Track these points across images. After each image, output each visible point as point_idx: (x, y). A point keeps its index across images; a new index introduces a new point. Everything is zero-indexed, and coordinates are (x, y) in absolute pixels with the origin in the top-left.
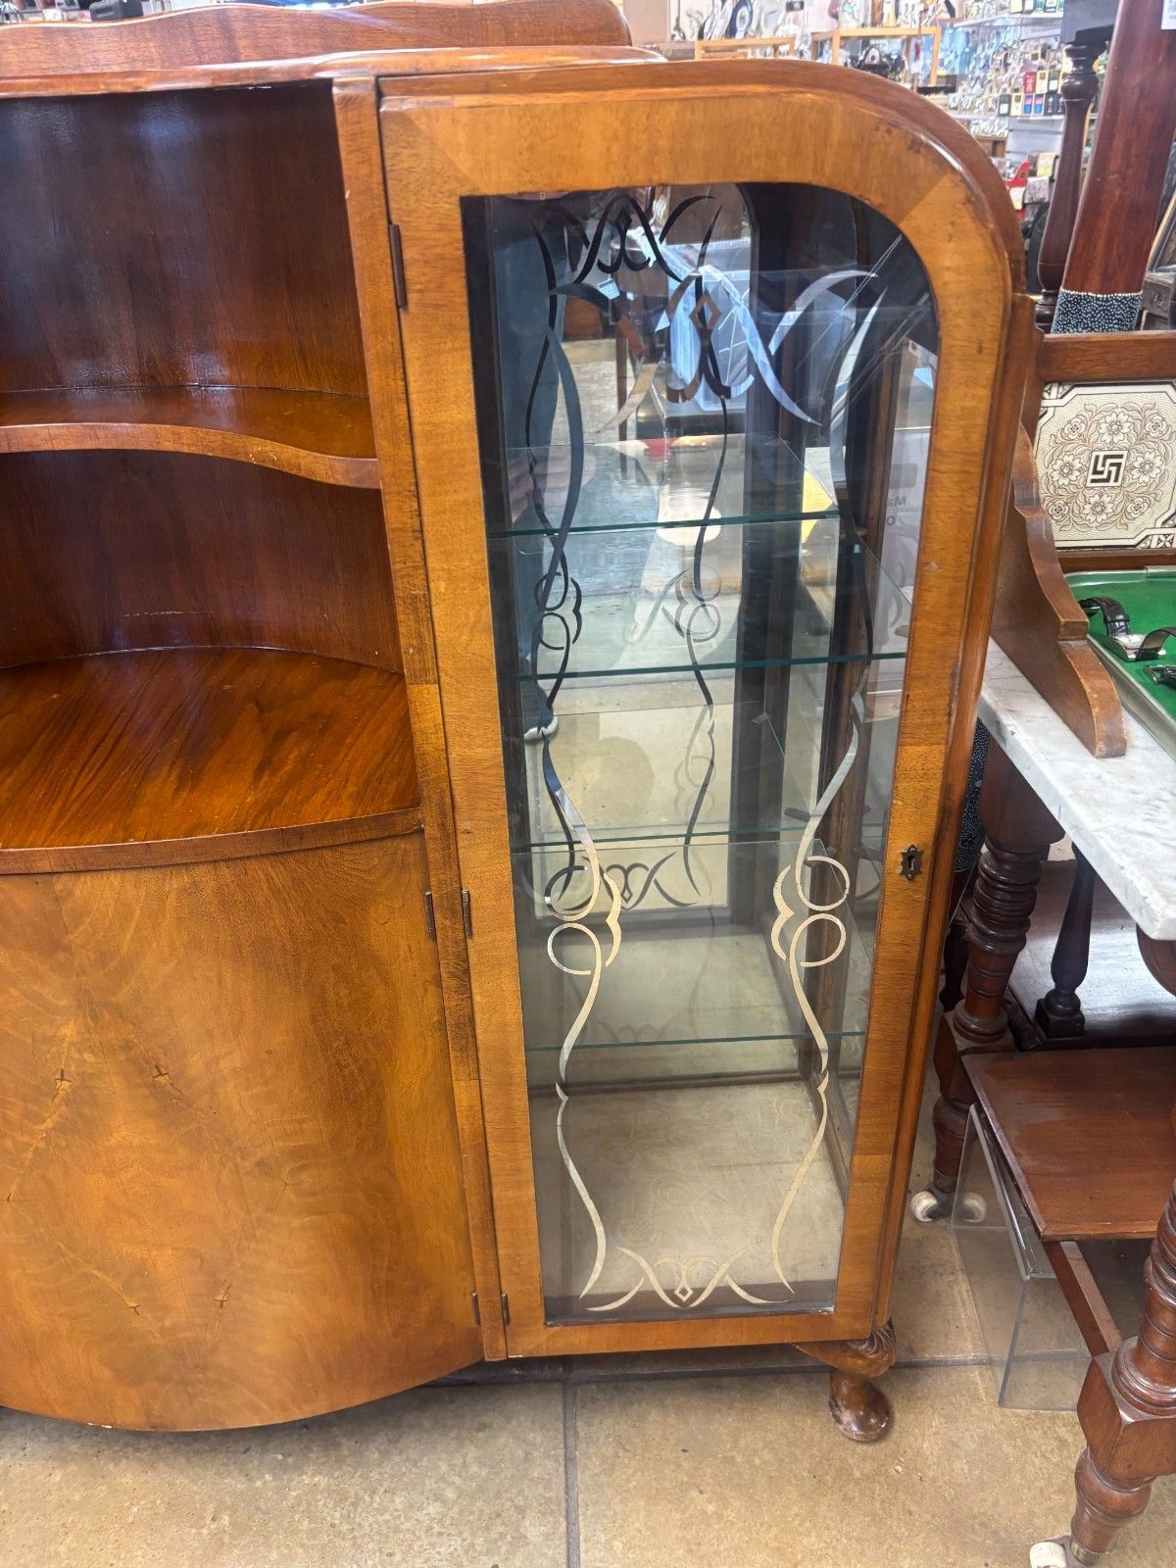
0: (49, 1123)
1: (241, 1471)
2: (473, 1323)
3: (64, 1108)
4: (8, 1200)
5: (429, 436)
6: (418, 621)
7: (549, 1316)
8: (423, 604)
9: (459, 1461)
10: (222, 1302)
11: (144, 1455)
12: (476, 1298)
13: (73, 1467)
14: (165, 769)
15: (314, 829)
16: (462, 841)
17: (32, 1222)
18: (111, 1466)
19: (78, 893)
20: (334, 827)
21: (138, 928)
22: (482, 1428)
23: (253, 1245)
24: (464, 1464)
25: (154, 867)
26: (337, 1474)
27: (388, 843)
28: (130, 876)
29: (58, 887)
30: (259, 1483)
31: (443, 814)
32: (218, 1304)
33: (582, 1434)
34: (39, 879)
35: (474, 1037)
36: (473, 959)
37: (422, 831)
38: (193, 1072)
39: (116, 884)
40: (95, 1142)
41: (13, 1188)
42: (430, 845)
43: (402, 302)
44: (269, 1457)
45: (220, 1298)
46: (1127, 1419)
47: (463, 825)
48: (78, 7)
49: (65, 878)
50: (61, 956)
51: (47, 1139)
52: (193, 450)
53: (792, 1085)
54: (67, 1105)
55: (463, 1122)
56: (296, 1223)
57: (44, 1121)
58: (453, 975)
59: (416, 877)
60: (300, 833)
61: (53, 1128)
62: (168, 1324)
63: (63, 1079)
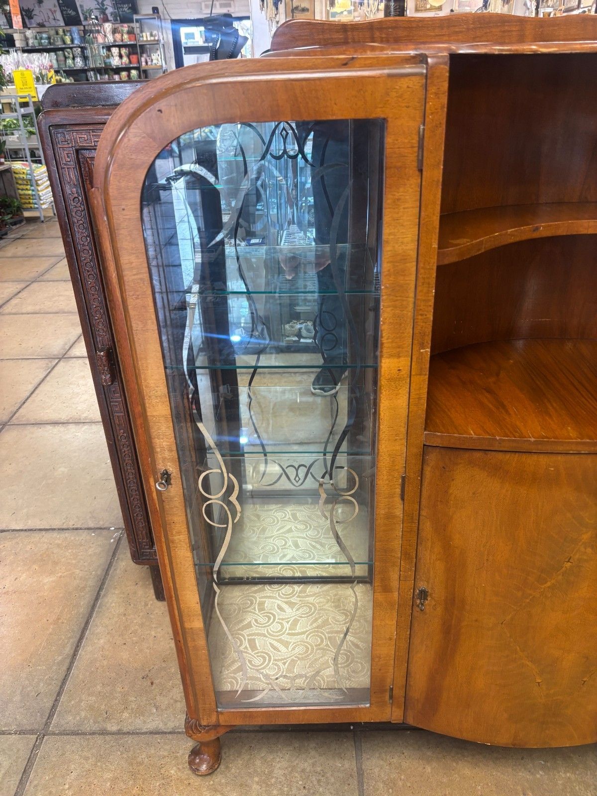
0: (549, 584)
1: (525, 769)
3: (560, 577)
4: (502, 623)
10: (585, 681)
17: (508, 636)
18: (454, 764)
26: (577, 772)
30: (538, 776)
32: (583, 682)
40: (567, 595)
41: (509, 617)
48: (119, 22)
51: (542, 593)
54: (563, 575)
57: (546, 583)
61: (549, 587)
62: (552, 691)
63: (569, 561)
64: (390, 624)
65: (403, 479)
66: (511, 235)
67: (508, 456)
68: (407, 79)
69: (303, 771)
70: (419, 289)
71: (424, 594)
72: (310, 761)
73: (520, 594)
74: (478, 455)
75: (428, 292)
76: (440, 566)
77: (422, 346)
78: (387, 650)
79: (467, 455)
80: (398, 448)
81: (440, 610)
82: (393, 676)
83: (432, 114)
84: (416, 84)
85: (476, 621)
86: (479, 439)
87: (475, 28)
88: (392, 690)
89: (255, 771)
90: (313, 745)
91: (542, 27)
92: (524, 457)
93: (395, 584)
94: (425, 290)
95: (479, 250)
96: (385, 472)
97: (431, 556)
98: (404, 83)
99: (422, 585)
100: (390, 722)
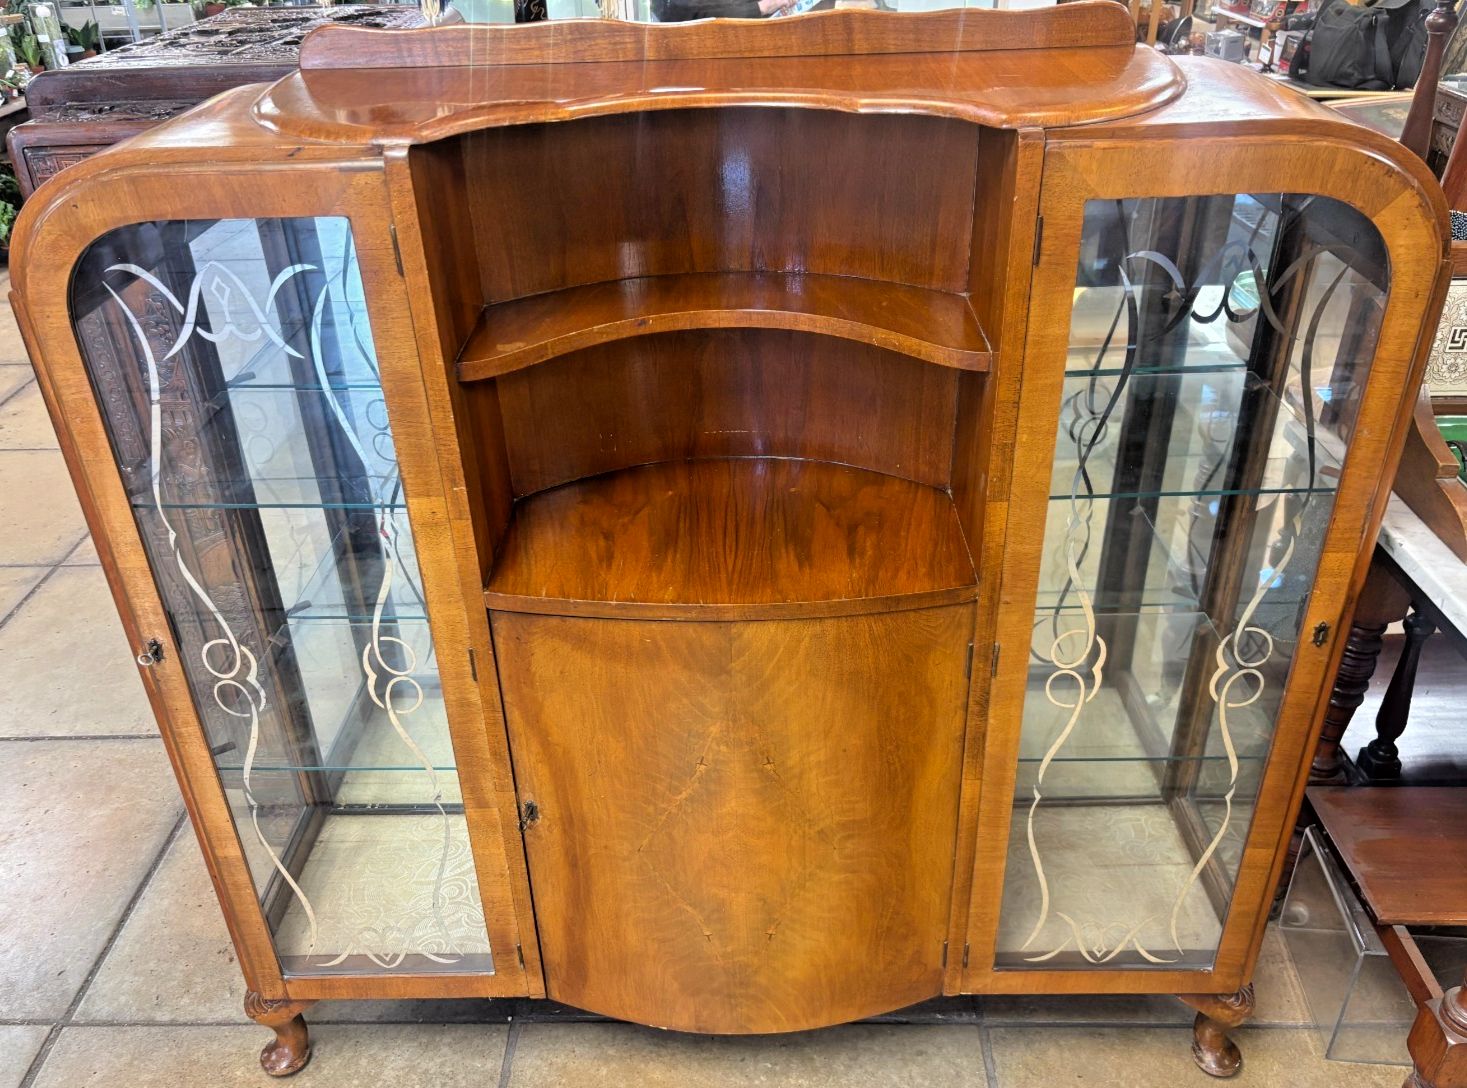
0: (684, 795)
1: (741, 1073)
2: (940, 964)
3: (697, 784)
4: (639, 850)
5: (1037, 343)
6: (1004, 461)
7: (997, 964)
8: (1008, 451)
9: (905, 1074)
10: (771, 934)
11: (666, 1059)
12: (946, 946)
13: (614, 1065)
14: (783, 550)
15: (908, 597)
16: (1002, 609)
17: (651, 867)
18: (643, 1066)
19: (745, 636)
20: (919, 597)
21: (779, 660)
22: (920, 1053)
23: (802, 893)
24: (911, 1077)
25: (799, 619)
27: (952, 608)
28: (782, 625)
29: (734, 630)
30: (757, 1082)
31: (993, 590)
32: (768, 936)
33: (998, 1061)
34: (723, 625)
35: (984, 748)
36: (993, 692)
37: (976, 601)
38: (790, 763)
39: (772, 630)
40: (712, 810)
41: (645, 842)
42: (979, 612)
43: (1036, 262)
44: (761, 1065)
45: (770, 932)
46: (1451, 1042)
47: (1005, 597)
49: (739, 625)
50: (723, 677)
51: (679, 807)
52: (824, 332)
53: (1156, 807)
54: (699, 782)
55: (964, 811)
56: (836, 878)
57: (680, 793)
58: (977, 703)
59: (965, 632)
60: (898, 600)
61: (686, 799)
62: (729, 949)
63: (701, 763)
64: (500, 855)
65: (471, 652)
66: (601, 333)
67: (591, 623)
68: (363, 175)
69: (426, 1071)
70: (433, 413)
71: (532, 811)
72: (438, 1061)
73: (651, 809)
74: (554, 622)
75: (446, 418)
76: (543, 771)
77: (454, 483)
78: (503, 892)
79: (541, 621)
80: (455, 612)
81: (557, 831)
82: (519, 930)
83: (400, 213)
84: (374, 179)
85: (606, 847)
86: (549, 601)
87: (575, 40)
88: (519, 949)
89: (357, 1072)
90: (447, 1039)
91: (666, 37)
92: (611, 625)
93: (491, 796)
94: (441, 415)
95: (542, 357)
96: (444, 645)
97: (528, 755)
98: (361, 179)
99: (527, 797)
100: (528, 998)
